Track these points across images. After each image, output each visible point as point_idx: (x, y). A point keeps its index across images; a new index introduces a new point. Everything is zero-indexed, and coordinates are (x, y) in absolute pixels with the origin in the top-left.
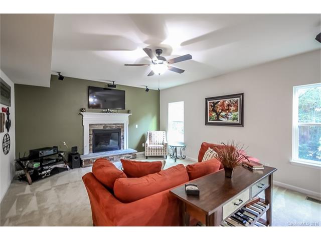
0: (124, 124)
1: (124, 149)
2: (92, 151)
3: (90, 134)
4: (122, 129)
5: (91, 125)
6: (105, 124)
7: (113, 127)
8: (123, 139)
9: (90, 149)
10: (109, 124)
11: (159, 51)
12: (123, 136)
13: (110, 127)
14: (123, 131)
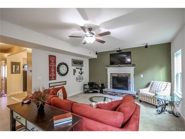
0: (130, 74)
1: (130, 91)
2: (112, 88)
3: (111, 79)
4: (129, 77)
5: (111, 74)
6: (118, 74)
7: (123, 75)
8: (130, 84)
9: (111, 86)
10: (121, 74)
11: (90, 29)
12: (130, 82)
13: (121, 75)
14: (130, 78)
